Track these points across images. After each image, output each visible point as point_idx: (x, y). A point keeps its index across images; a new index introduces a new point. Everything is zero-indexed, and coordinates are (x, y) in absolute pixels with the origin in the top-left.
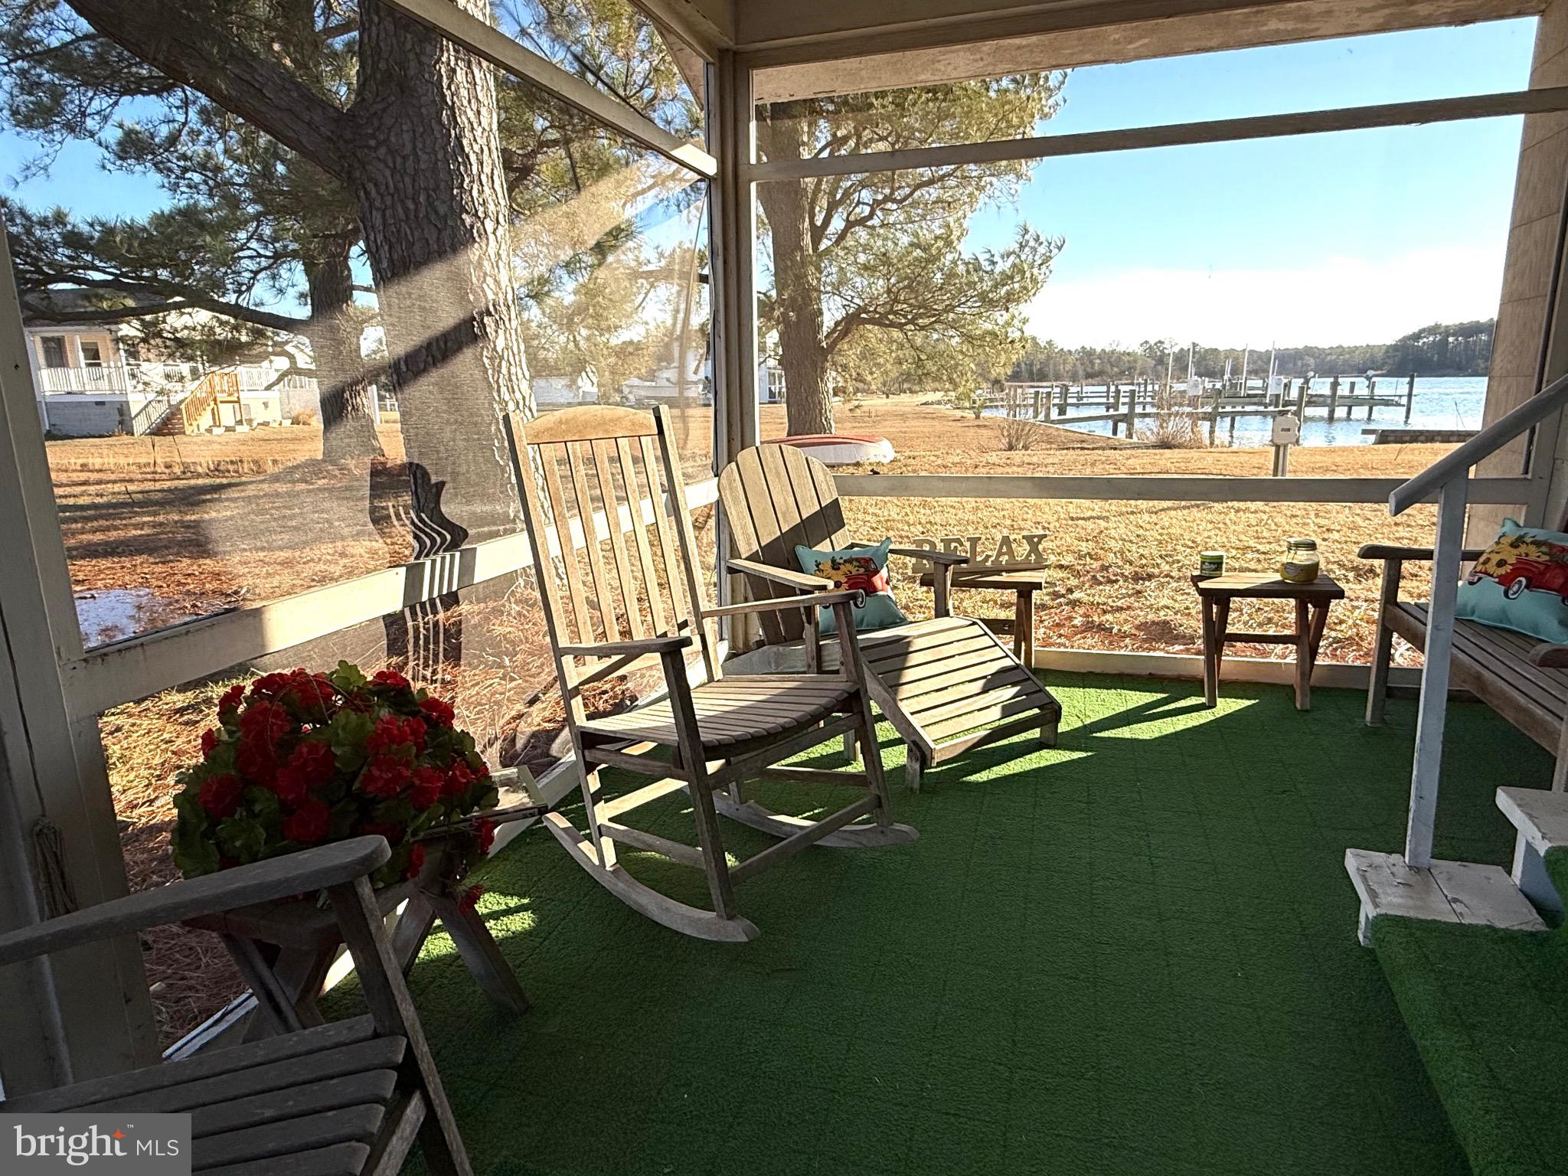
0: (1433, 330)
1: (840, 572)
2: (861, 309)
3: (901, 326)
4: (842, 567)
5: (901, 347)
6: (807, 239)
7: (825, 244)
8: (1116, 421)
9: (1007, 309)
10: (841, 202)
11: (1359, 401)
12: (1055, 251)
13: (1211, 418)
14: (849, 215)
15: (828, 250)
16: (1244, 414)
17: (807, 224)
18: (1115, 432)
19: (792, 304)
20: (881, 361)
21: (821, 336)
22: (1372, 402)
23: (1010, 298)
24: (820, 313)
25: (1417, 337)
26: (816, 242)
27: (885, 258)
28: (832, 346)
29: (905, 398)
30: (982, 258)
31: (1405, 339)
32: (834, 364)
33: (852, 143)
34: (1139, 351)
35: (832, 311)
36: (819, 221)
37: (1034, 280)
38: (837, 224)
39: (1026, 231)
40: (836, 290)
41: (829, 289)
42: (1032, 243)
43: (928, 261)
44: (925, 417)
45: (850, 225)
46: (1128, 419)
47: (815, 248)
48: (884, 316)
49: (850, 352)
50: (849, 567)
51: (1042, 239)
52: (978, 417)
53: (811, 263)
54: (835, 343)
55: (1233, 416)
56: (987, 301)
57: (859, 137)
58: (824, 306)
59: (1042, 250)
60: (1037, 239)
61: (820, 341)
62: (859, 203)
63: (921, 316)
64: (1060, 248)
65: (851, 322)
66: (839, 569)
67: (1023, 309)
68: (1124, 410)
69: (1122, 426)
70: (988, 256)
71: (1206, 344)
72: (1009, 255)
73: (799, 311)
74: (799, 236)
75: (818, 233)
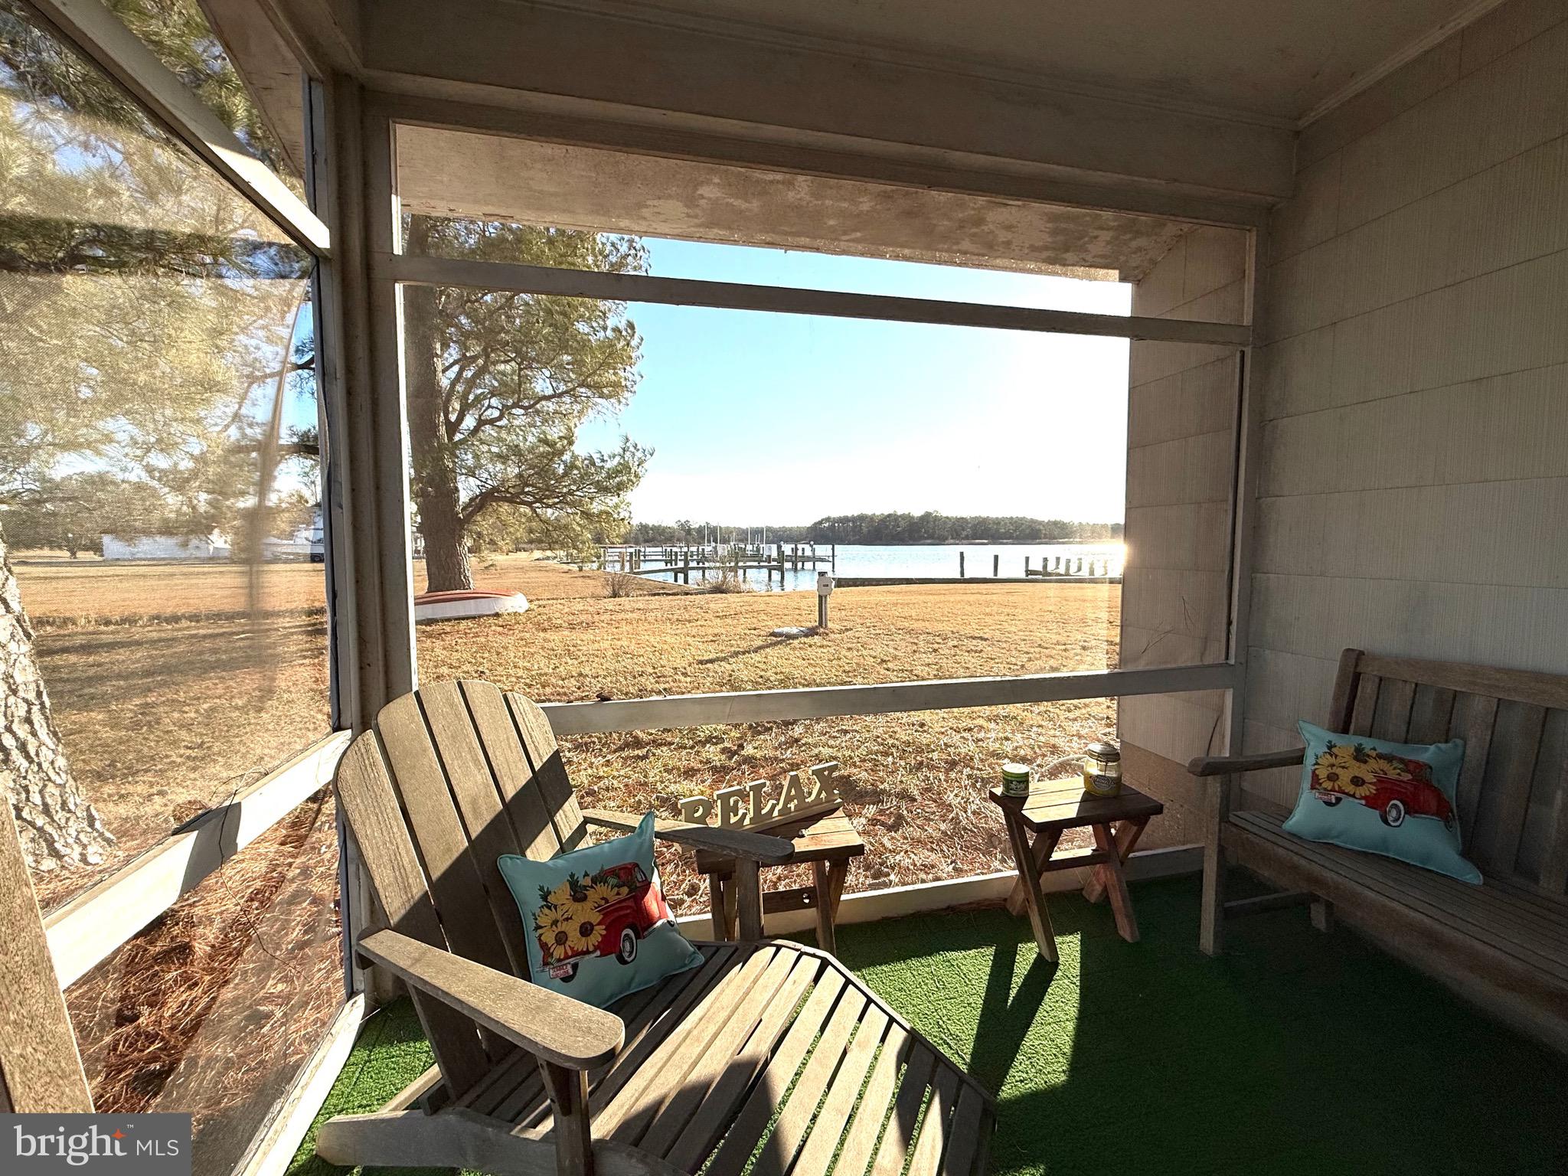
0: (828, 519)
1: (588, 905)
2: (495, 489)
3: (530, 504)
4: (590, 893)
5: (529, 520)
6: (443, 430)
7: (458, 437)
8: (676, 572)
9: (619, 495)
10: (473, 405)
11: (809, 559)
12: (649, 456)
13: (734, 570)
14: (480, 416)
15: (462, 442)
16: (751, 567)
17: (442, 418)
18: (676, 580)
19: (430, 482)
20: (512, 529)
21: (459, 509)
22: (814, 559)
23: (620, 488)
24: (457, 490)
25: (820, 523)
26: (451, 436)
27: (516, 450)
28: (469, 519)
29: (522, 555)
30: (596, 456)
31: (815, 524)
32: (470, 531)
33: (481, 362)
34: (676, 526)
35: (466, 489)
36: (453, 418)
37: (636, 476)
38: (469, 422)
39: (627, 440)
40: (471, 473)
41: (464, 471)
42: (632, 449)
43: (554, 454)
44: (541, 569)
45: (481, 423)
46: (685, 571)
47: (450, 439)
48: (517, 495)
49: (484, 524)
50: (602, 890)
51: (639, 447)
52: (581, 569)
53: (446, 449)
54: (472, 514)
55: (745, 569)
56: (604, 490)
57: (488, 356)
58: (460, 486)
59: (639, 454)
60: (635, 446)
61: (458, 513)
62: (489, 406)
63: (548, 497)
64: (651, 455)
65: (484, 500)
66: (584, 898)
67: (628, 496)
68: (681, 564)
69: (681, 576)
70: (599, 455)
71: (713, 523)
72: (614, 456)
73: (437, 488)
74: (436, 427)
75: (453, 428)
